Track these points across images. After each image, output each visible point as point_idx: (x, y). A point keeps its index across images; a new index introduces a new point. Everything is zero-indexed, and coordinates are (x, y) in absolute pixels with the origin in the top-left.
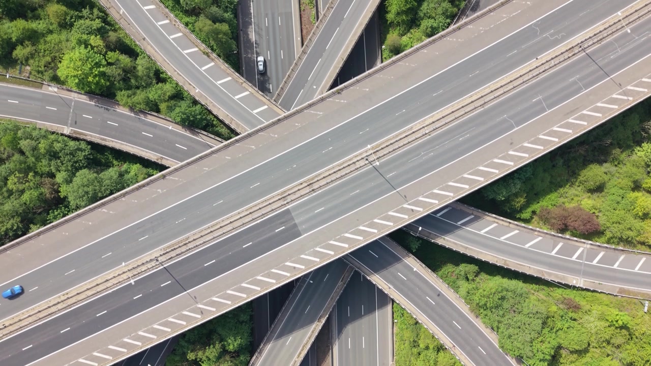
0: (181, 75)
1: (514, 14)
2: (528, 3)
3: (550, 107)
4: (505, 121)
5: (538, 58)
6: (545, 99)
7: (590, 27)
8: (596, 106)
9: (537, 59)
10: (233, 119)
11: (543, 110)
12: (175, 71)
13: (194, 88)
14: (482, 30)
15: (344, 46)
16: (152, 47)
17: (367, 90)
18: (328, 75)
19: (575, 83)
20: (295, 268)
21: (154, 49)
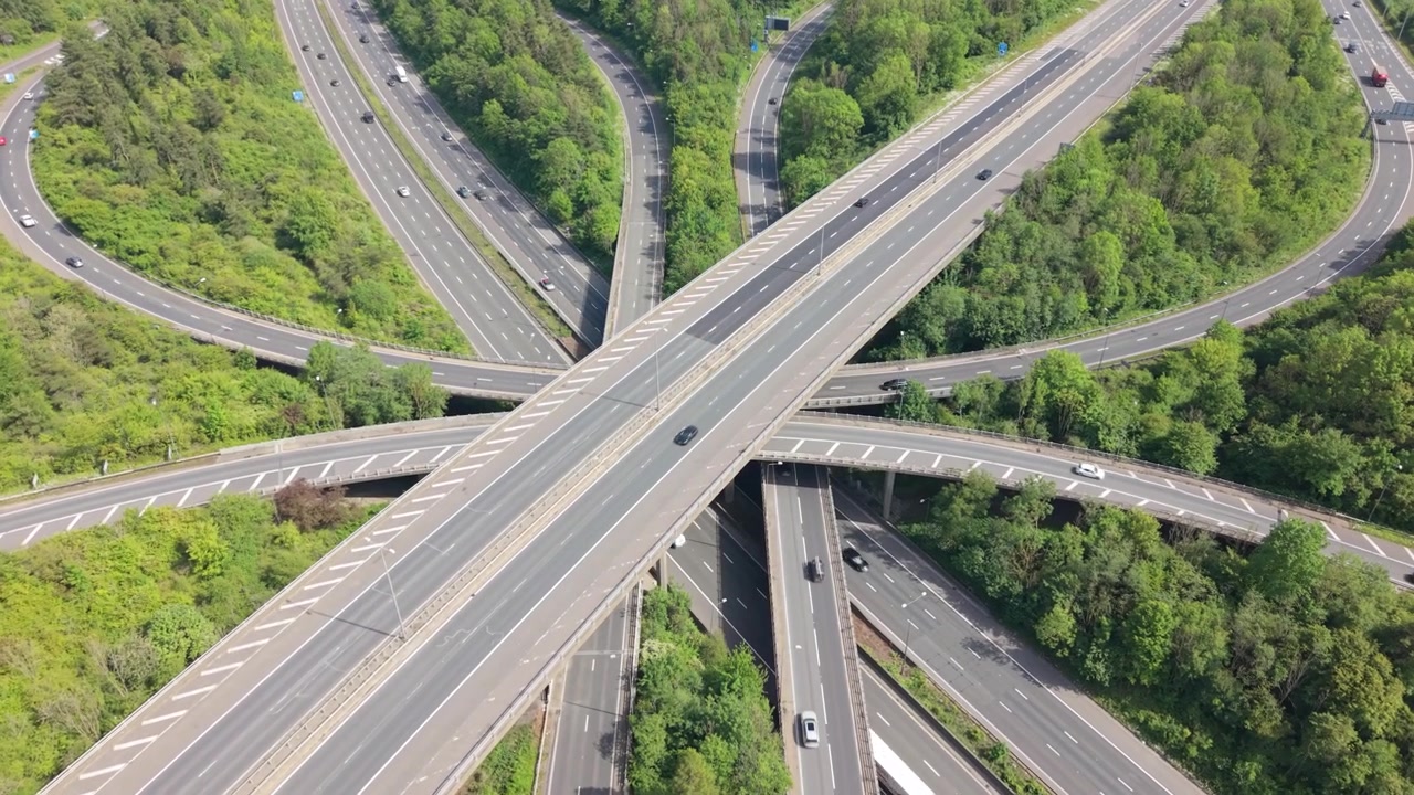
1: (544, 636)
3: (423, 547)
4: (486, 509)
5: (472, 598)
6: (436, 552)
8: (343, 576)
9: (473, 596)
17: (708, 468)
21: (1017, 448)
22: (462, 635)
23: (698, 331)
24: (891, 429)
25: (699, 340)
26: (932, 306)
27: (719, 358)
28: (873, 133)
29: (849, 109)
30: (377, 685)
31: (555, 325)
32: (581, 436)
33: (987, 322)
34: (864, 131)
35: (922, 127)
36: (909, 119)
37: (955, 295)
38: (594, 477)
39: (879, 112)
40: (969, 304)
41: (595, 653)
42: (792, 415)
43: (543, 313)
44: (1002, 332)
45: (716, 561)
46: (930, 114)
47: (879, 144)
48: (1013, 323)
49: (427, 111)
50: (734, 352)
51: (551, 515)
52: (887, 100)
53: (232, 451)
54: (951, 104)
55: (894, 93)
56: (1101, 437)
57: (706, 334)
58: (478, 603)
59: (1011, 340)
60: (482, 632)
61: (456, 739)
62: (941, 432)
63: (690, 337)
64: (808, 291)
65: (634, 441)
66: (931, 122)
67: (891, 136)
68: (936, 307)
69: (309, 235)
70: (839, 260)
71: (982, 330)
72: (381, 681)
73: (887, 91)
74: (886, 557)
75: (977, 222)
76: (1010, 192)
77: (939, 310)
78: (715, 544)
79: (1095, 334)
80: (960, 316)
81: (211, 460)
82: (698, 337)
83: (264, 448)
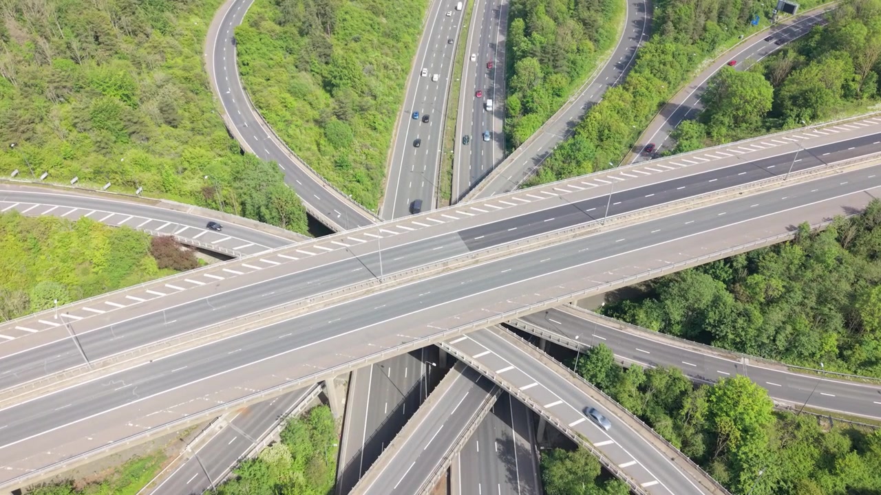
0: (613, 412)
1: (157, 412)
2: (132, 425)
3: (161, 313)
4: (216, 305)
5: (149, 362)
6: (163, 321)
7: (64, 391)
8: (106, 310)
9: (151, 361)
10: (539, 360)
11: (167, 312)
12: (620, 418)
13: (592, 397)
14: (207, 397)
15: (390, 462)
16: (659, 450)
17: (370, 344)
18: (416, 429)
19: (117, 334)
20: (466, 212)
21: (655, 446)
22: (121, 384)
23: (466, 235)
24: (564, 376)
25: (462, 242)
26: (680, 288)
27: (464, 261)
28: (776, 117)
29: (760, 94)
30: (52, 391)
31: (446, 188)
32: (316, 281)
33: (720, 322)
34: (770, 114)
35: (823, 127)
36: (814, 117)
37: (709, 288)
38: (293, 314)
39: (790, 103)
40: (716, 301)
41: (241, 432)
42: (493, 324)
43: (446, 178)
44: (733, 337)
45: (395, 406)
46: (843, 117)
47: (773, 129)
48: (743, 334)
49: (497, 17)
50: (477, 262)
51: (244, 329)
52: (801, 94)
53: (168, 202)
54: (872, 113)
55: (811, 91)
56: (742, 478)
57: (471, 240)
58: (153, 366)
59: (740, 347)
60: (130, 389)
61: (49, 453)
62: (602, 399)
63: (459, 237)
64: (580, 235)
65: (345, 300)
66: (838, 124)
67: (785, 127)
68: (683, 290)
69: (338, 81)
70: (633, 217)
71: (714, 326)
72: (55, 390)
73: (805, 88)
74: (513, 473)
75: (791, 228)
76: (853, 211)
77: (683, 295)
78: (405, 393)
79: (835, 376)
80: (702, 306)
81: (155, 203)
82: (463, 239)
83: (183, 207)
